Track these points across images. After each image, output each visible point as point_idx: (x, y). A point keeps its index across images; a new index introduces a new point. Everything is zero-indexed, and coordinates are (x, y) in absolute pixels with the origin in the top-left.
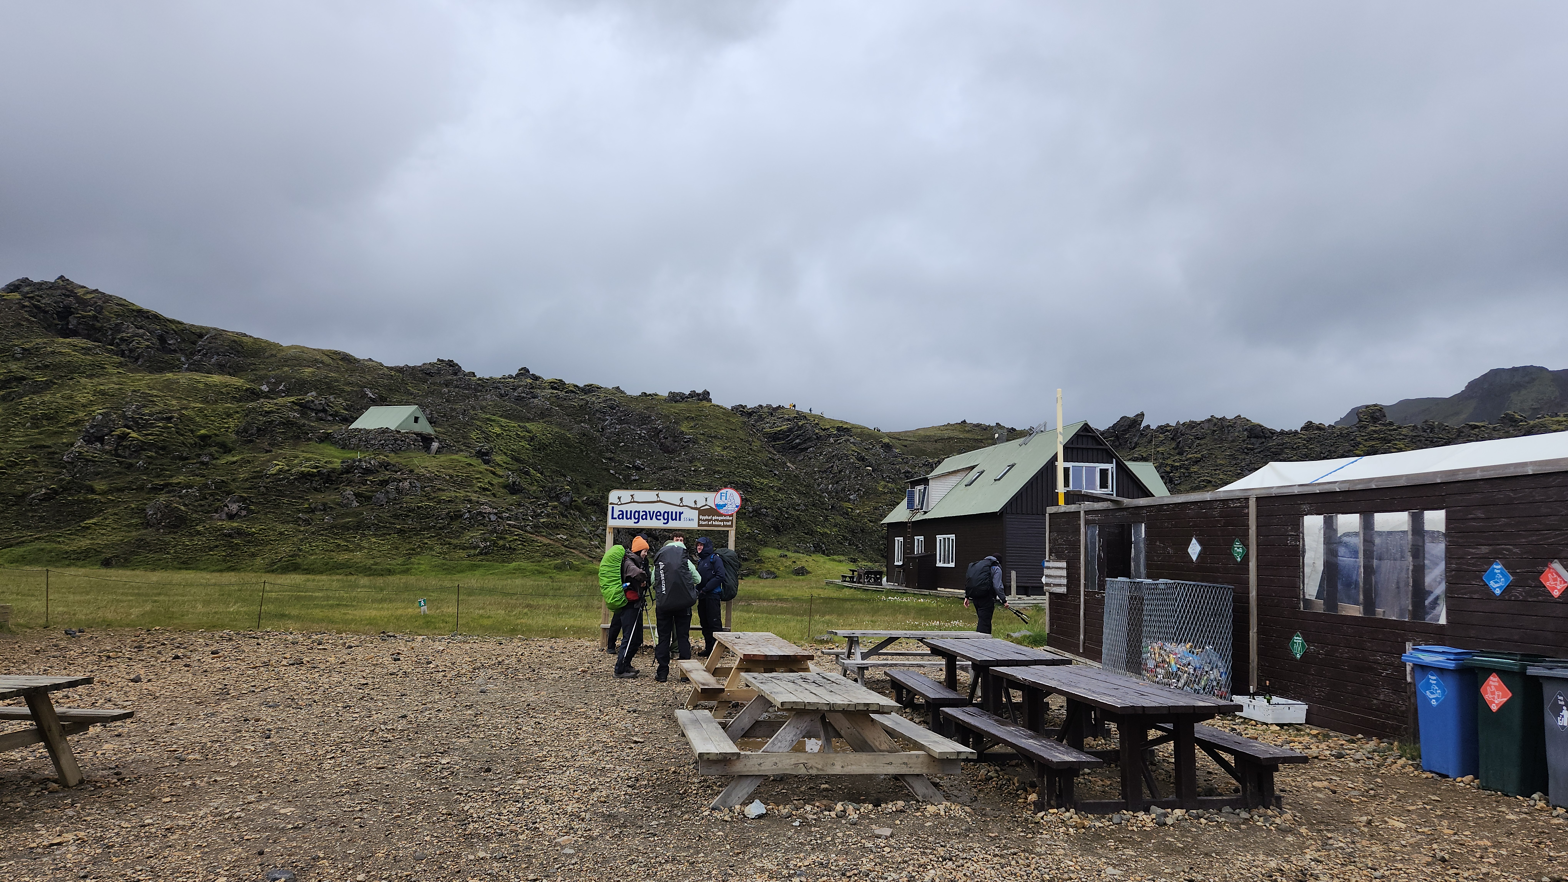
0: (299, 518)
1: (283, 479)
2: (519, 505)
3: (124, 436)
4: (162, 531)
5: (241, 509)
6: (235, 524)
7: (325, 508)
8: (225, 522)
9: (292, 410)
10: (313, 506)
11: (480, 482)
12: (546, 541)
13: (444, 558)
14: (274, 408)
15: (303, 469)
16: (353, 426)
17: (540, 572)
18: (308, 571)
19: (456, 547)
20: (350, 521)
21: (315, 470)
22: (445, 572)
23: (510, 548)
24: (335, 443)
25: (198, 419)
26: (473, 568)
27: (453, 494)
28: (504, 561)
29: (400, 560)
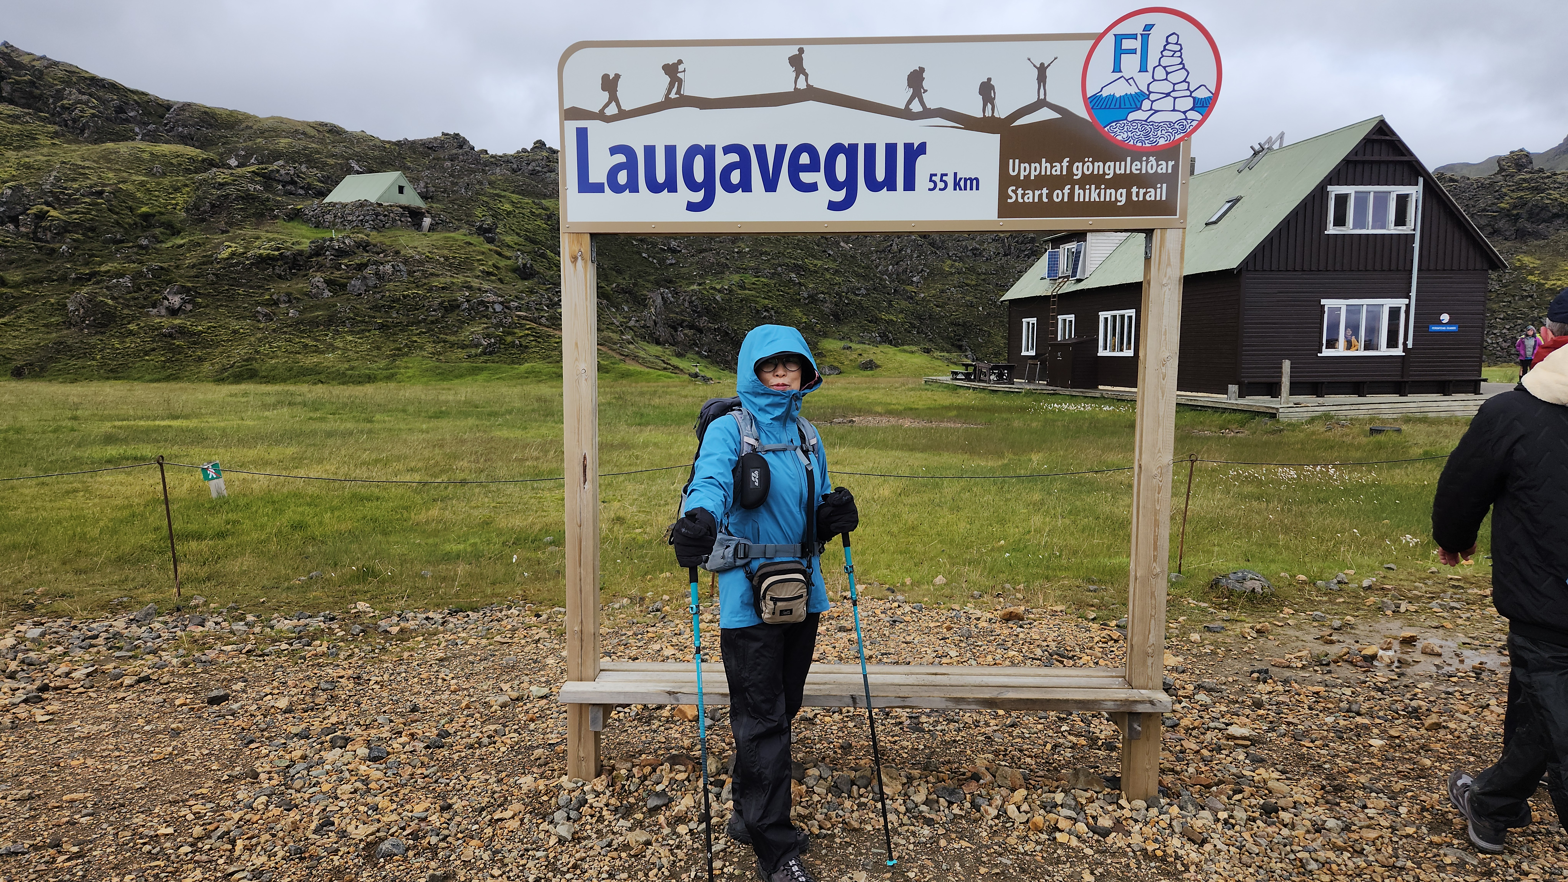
0: (258, 312)
1: (237, 264)
2: (532, 292)
3: (42, 216)
4: (86, 331)
5: (185, 302)
6: (177, 322)
7: (290, 299)
8: (164, 319)
9: (252, 181)
10: (275, 297)
11: (482, 265)
13: (438, 360)
14: (229, 179)
15: (261, 252)
16: (327, 200)
18: (268, 379)
19: (453, 345)
20: (321, 315)
21: (276, 253)
22: (439, 377)
23: (521, 345)
24: (307, 221)
25: (138, 195)
26: (474, 371)
27: (448, 280)
28: (513, 362)
29: (383, 363)
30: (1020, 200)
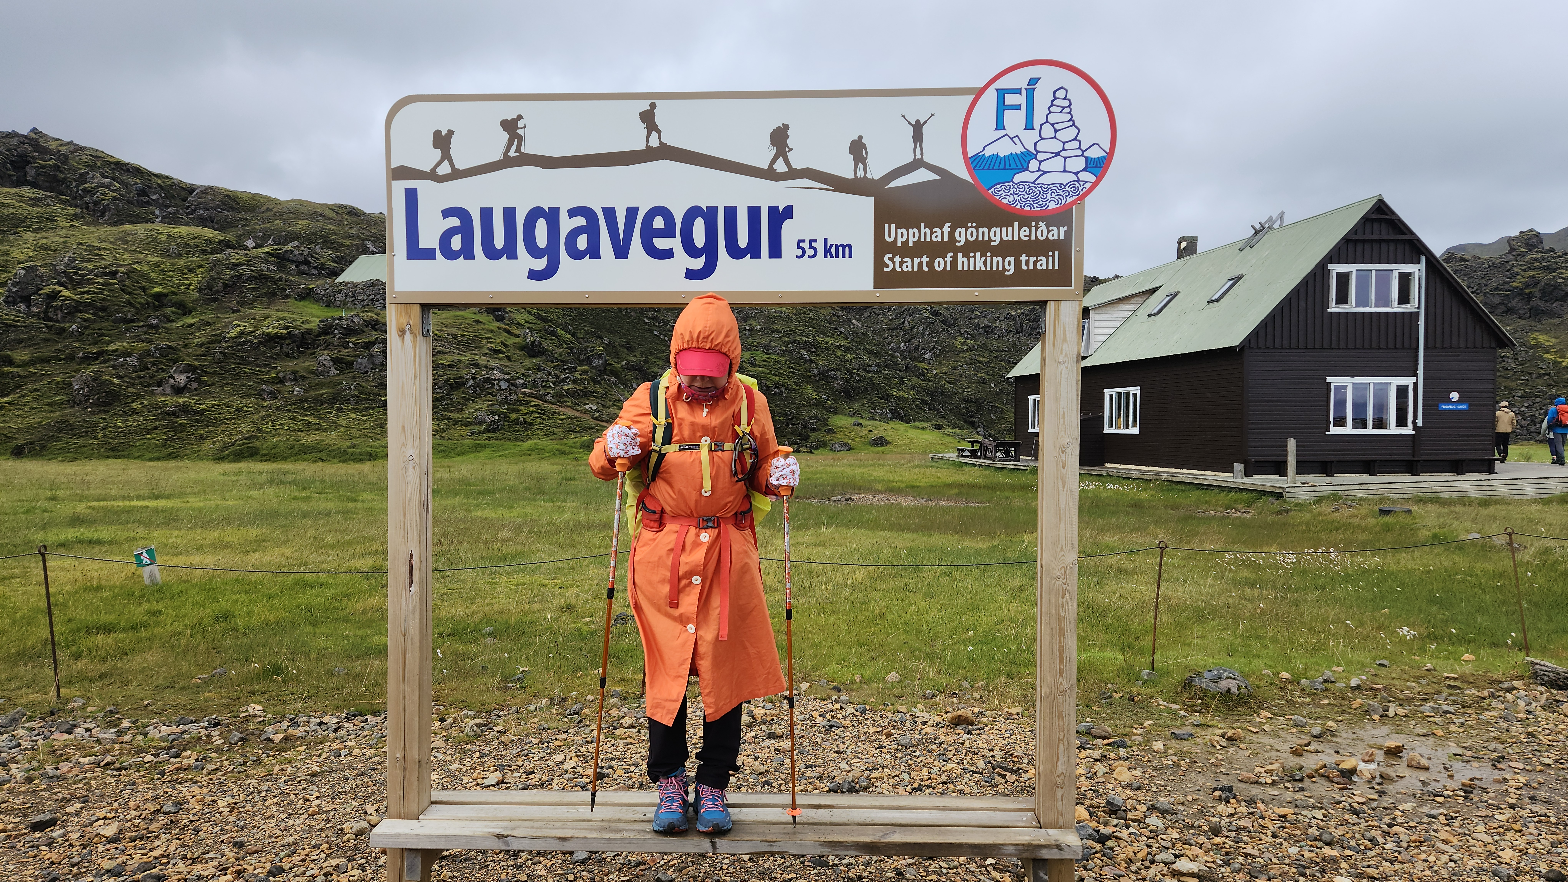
0: (263, 390)
1: (245, 343)
2: (539, 369)
3: (54, 296)
4: (89, 410)
5: (191, 381)
6: (181, 400)
7: (296, 377)
8: (168, 398)
9: (266, 261)
10: (281, 375)
11: (491, 342)
12: (570, 413)
13: (441, 438)
14: (243, 260)
15: (270, 330)
16: (340, 279)
17: (563, 453)
18: (271, 457)
19: (456, 422)
20: (326, 393)
21: (285, 332)
22: (441, 455)
23: (525, 422)
24: (318, 300)
25: (153, 275)
26: (477, 448)
27: (456, 357)
28: (516, 440)
30: (898, 269)
